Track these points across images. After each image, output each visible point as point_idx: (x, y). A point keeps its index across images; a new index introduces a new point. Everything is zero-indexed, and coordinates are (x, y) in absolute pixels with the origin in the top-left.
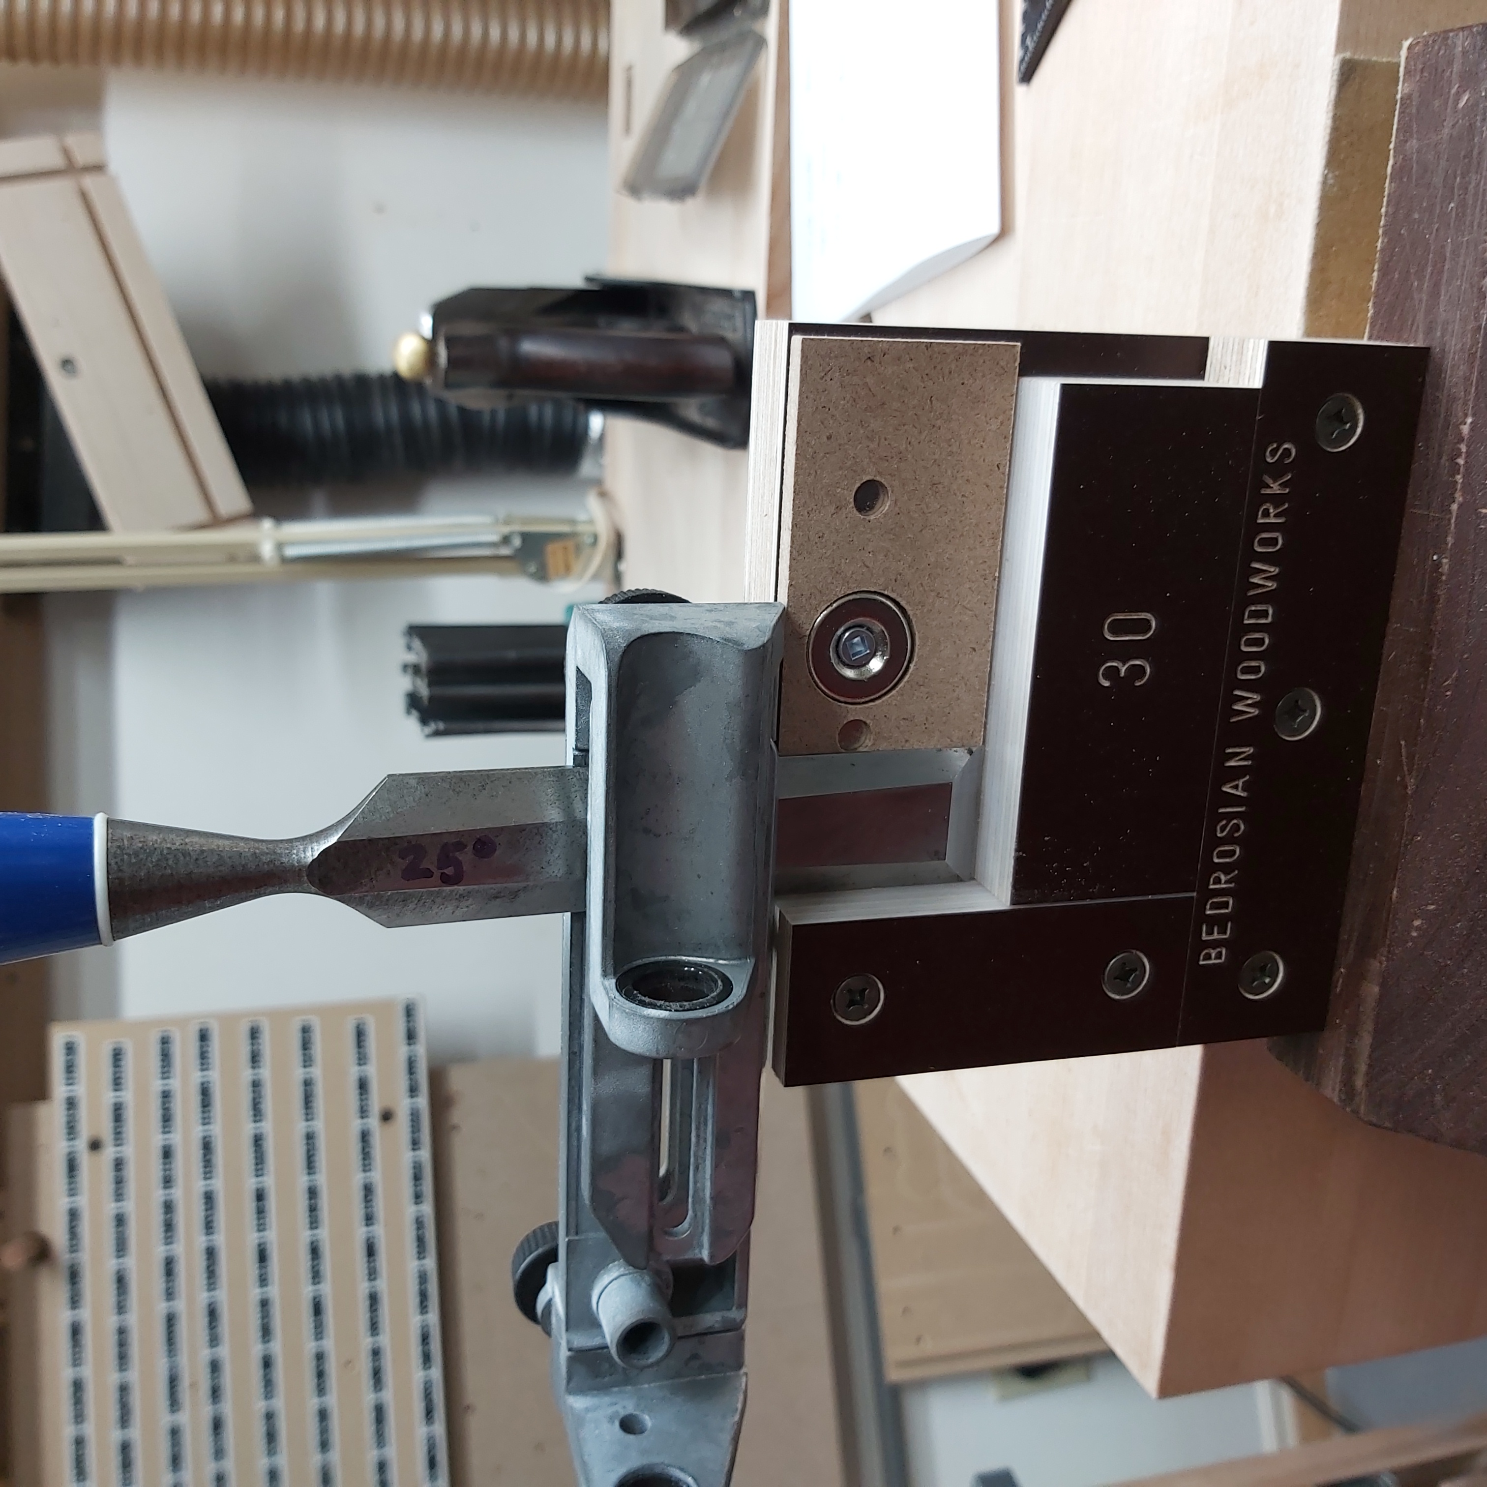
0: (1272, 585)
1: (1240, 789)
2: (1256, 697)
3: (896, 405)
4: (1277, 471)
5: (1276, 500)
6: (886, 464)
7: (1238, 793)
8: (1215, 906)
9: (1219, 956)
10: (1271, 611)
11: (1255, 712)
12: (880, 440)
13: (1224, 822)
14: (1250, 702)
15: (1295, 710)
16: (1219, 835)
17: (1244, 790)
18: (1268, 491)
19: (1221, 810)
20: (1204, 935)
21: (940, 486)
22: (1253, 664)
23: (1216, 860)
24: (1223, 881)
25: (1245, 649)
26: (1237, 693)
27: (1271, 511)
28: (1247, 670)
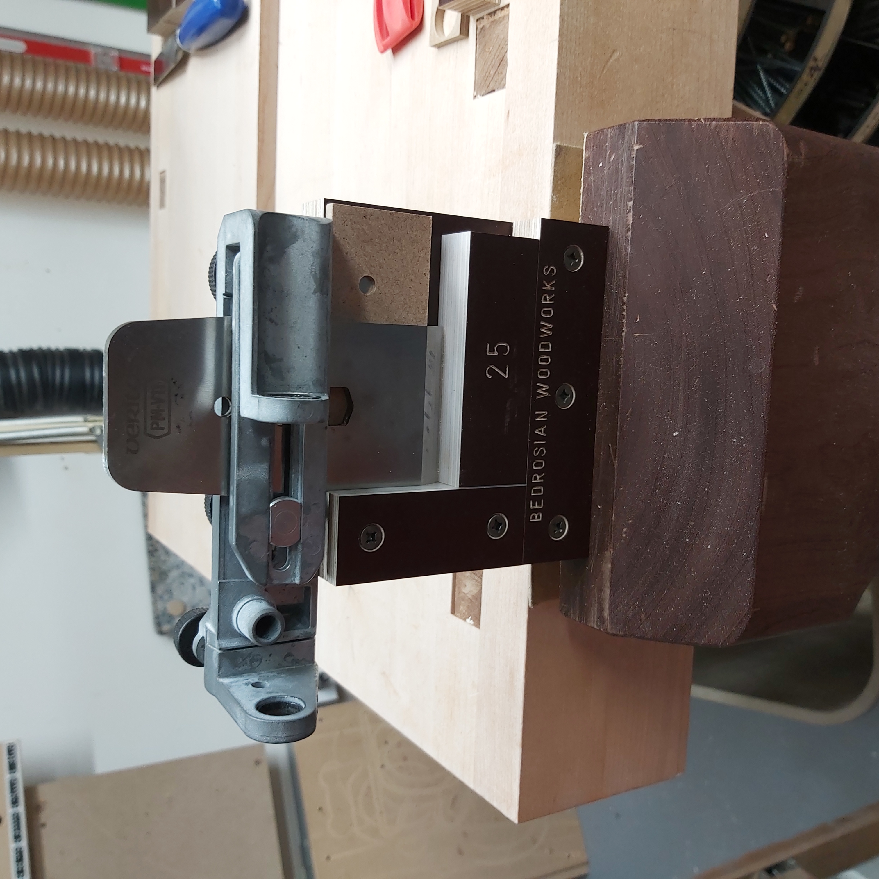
0: (550, 333)
1: (543, 432)
2: (547, 387)
3: (377, 241)
4: (549, 278)
5: (549, 292)
6: (373, 269)
7: (542, 434)
8: (535, 491)
9: (539, 517)
10: (550, 346)
11: (546, 394)
12: (370, 256)
13: (537, 449)
14: (544, 389)
15: (564, 394)
16: (535, 455)
17: (544, 432)
18: (546, 288)
19: (535, 443)
20: (531, 506)
21: (398, 282)
22: (545, 370)
23: (534, 468)
24: (538, 479)
25: (540, 363)
26: (538, 384)
27: (548, 297)
28: (542, 374)
